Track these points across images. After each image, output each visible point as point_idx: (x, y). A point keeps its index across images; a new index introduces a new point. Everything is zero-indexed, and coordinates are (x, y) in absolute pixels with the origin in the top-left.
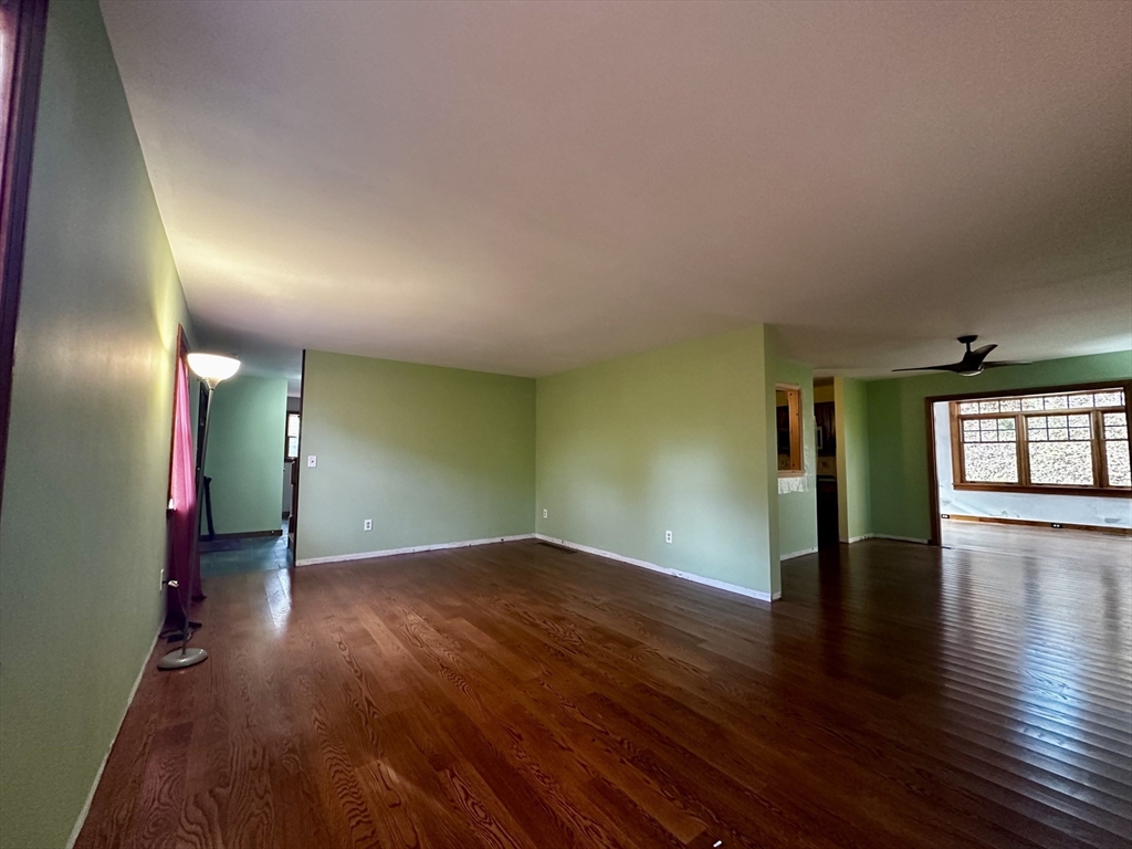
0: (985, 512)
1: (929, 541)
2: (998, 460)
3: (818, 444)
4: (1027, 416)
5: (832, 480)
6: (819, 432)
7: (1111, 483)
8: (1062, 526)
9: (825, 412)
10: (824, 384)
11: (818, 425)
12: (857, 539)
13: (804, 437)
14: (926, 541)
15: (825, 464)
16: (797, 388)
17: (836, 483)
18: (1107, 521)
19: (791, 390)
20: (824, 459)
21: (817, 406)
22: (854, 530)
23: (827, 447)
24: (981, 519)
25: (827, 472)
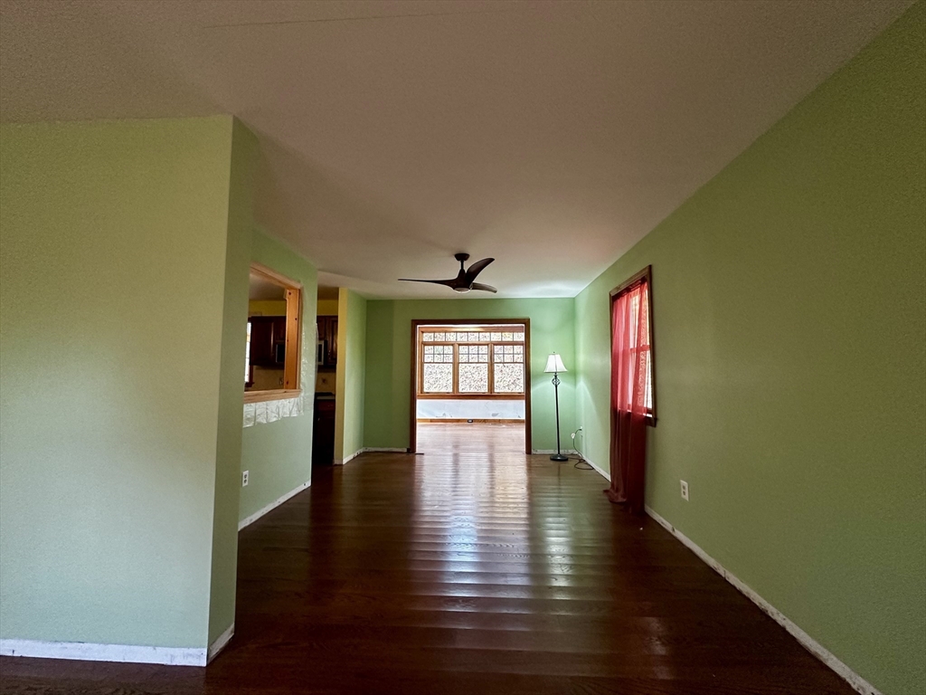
0: (433, 415)
1: (408, 449)
2: (434, 375)
3: (319, 358)
4: (459, 345)
5: (330, 398)
6: (320, 346)
7: (496, 391)
8: (473, 421)
9: (327, 326)
10: (328, 295)
11: (320, 339)
12: (351, 457)
13: (304, 348)
14: (405, 450)
15: (324, 381)
16: (298, 286)
17: (334, 400)
18: (493, 415)
19: (291, 288)
20: (325, 375)
21: (320, 319)
22: (348, 449)
23: (327, 362)
24: (432, 421)
25: (325, 389)
